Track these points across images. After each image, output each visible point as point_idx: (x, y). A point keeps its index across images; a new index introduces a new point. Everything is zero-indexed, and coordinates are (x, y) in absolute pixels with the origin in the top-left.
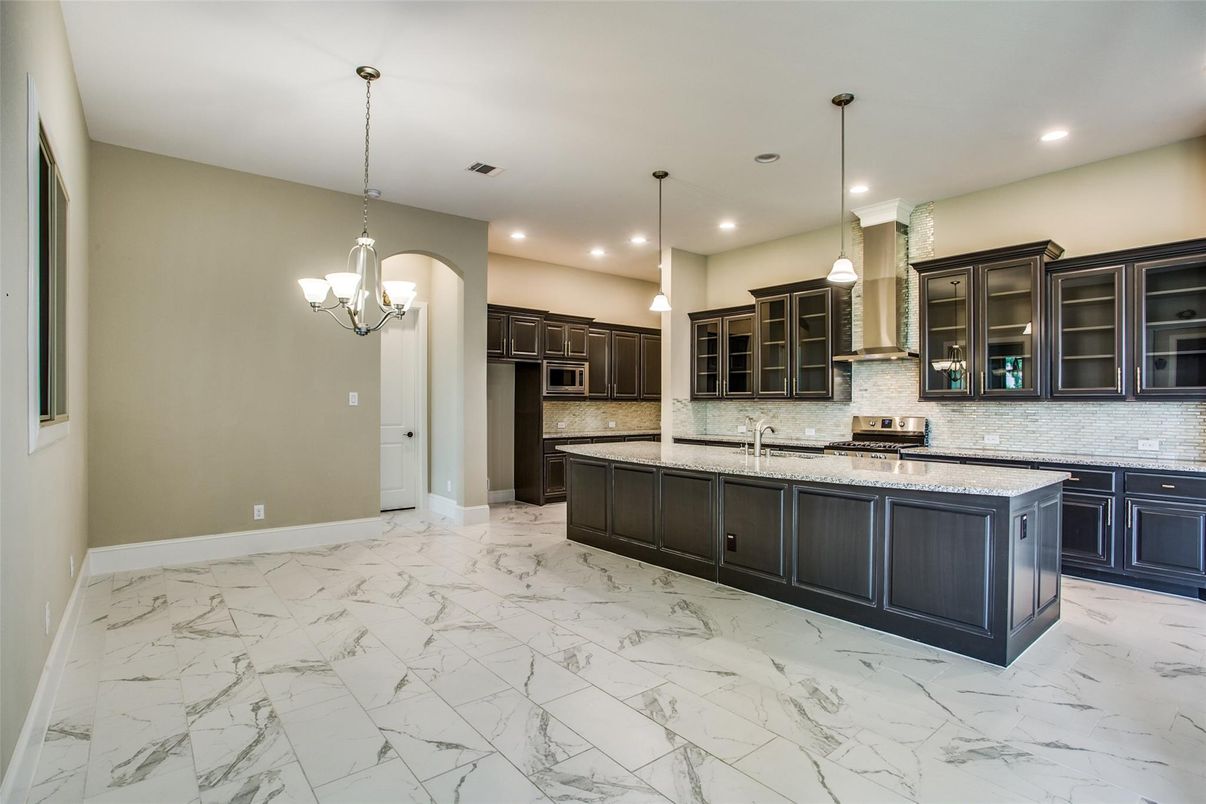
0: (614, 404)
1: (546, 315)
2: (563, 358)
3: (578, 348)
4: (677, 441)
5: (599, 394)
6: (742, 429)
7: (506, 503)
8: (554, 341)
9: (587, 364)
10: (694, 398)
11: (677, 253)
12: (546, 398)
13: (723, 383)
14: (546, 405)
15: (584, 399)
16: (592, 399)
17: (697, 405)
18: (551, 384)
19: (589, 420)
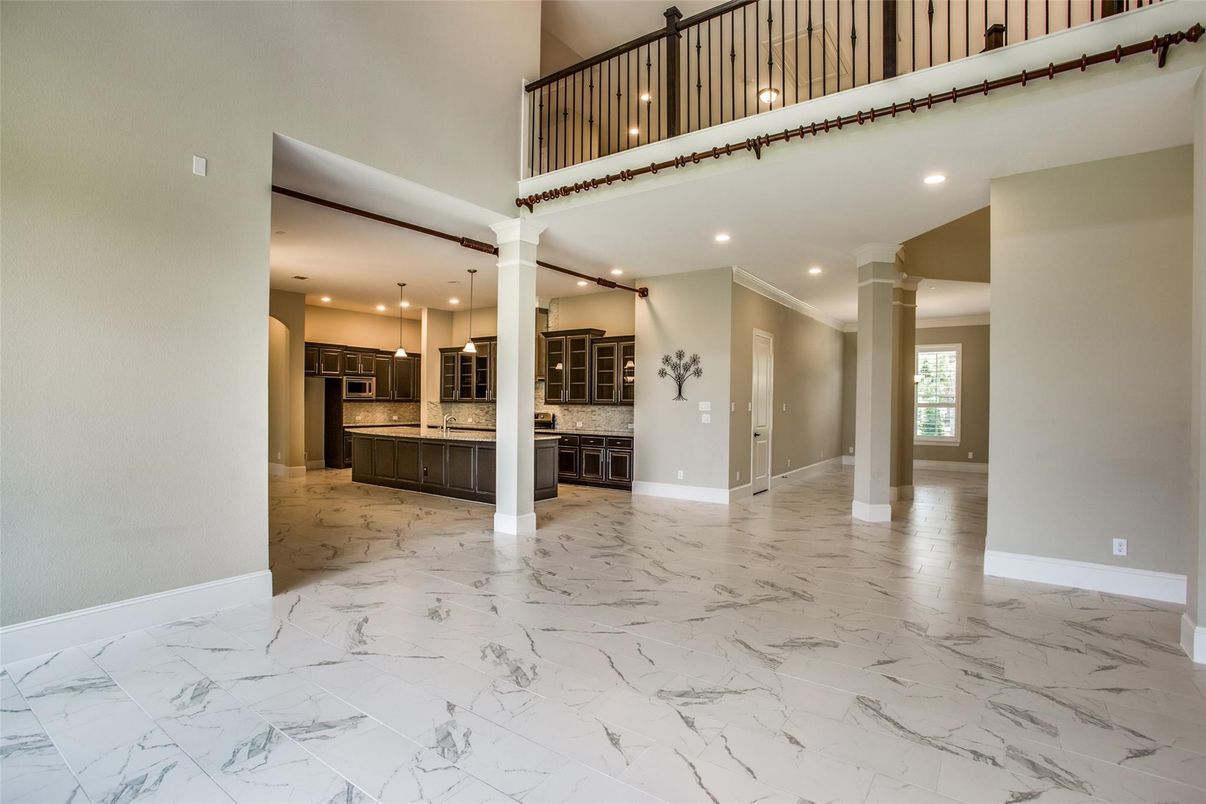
0: (396, 404)
1: (346, 348)
2: (357, 375)
3: (368, 368)
4: (430, 427)
5: (382, 397)
6: (470, 420)
7: (319, 469)
8: (351, 365)
9: (374, 379)
10: (442, 401)
11: (432, 312)
12: (345, 401)
13: (457, 393)
14: (345, 405)
15: (372, 401)
16: (377, 401)
17: (444, 405)
18: (350, 391)
19: (378, 415)
